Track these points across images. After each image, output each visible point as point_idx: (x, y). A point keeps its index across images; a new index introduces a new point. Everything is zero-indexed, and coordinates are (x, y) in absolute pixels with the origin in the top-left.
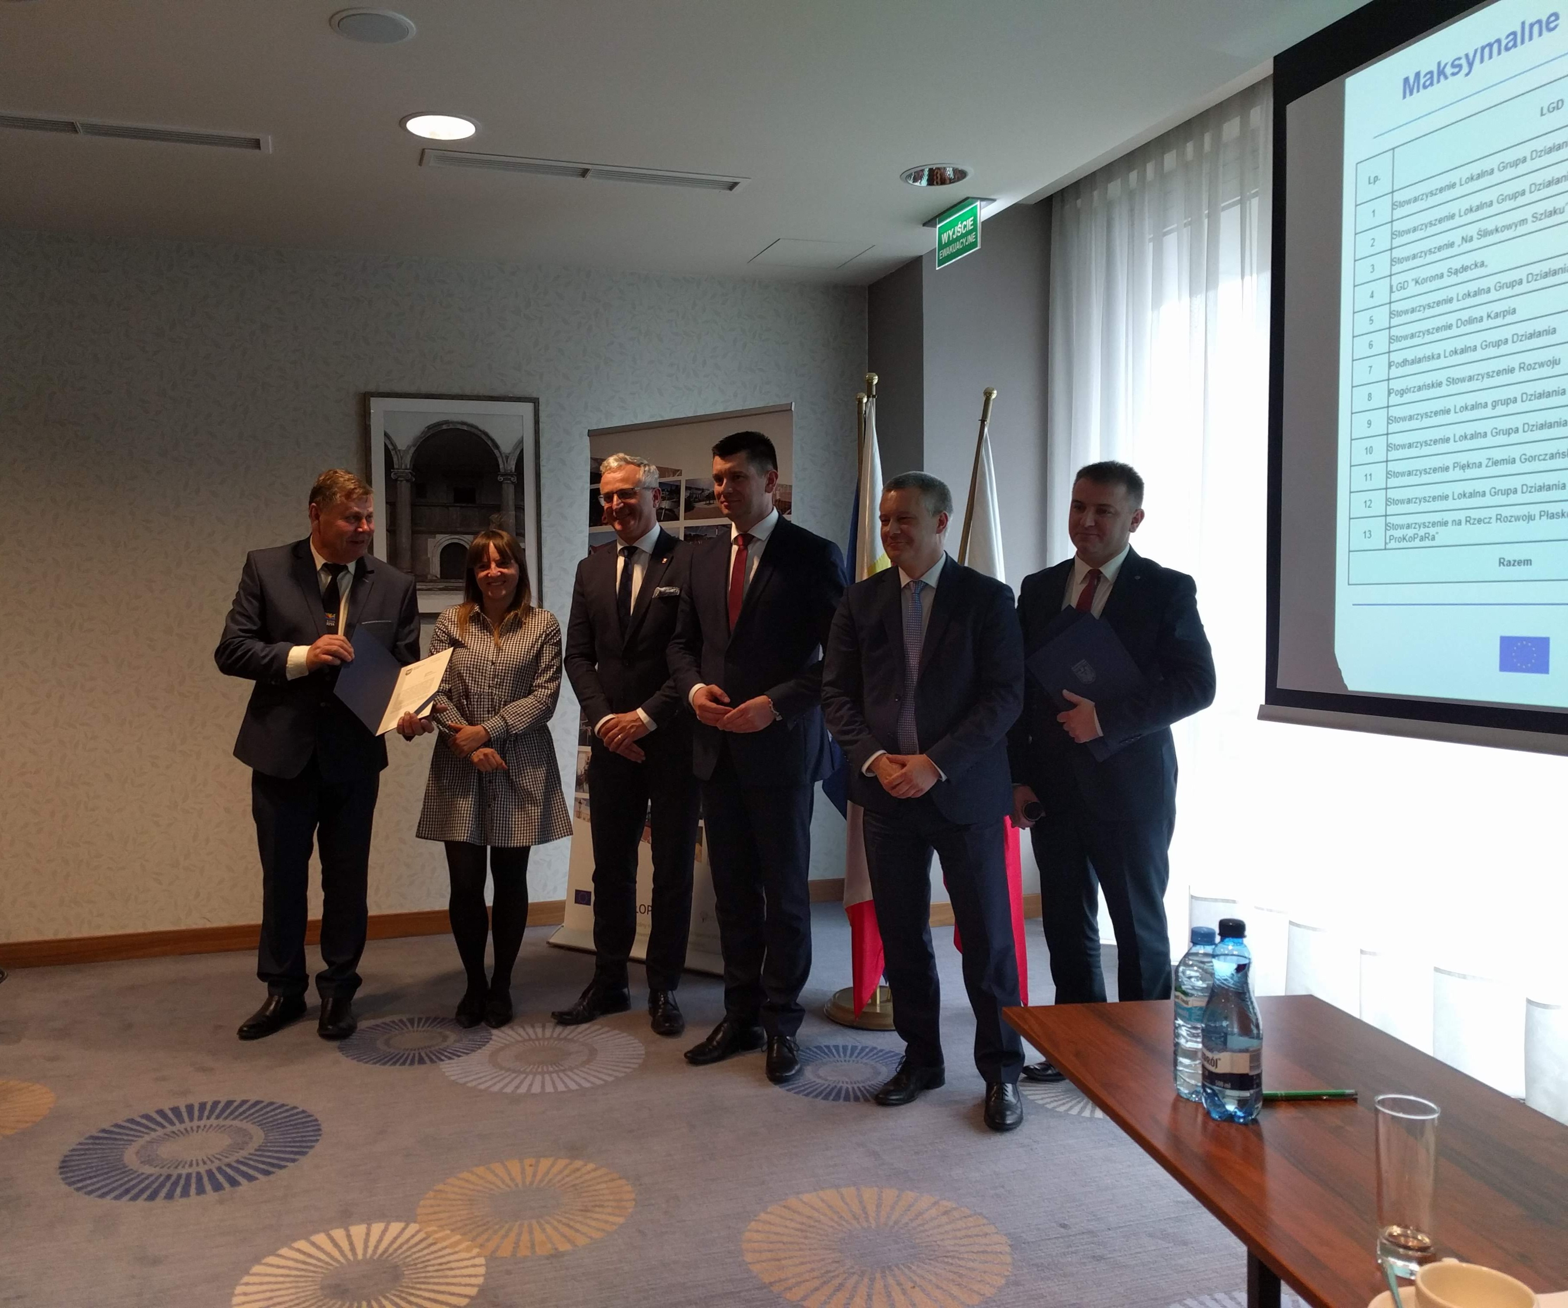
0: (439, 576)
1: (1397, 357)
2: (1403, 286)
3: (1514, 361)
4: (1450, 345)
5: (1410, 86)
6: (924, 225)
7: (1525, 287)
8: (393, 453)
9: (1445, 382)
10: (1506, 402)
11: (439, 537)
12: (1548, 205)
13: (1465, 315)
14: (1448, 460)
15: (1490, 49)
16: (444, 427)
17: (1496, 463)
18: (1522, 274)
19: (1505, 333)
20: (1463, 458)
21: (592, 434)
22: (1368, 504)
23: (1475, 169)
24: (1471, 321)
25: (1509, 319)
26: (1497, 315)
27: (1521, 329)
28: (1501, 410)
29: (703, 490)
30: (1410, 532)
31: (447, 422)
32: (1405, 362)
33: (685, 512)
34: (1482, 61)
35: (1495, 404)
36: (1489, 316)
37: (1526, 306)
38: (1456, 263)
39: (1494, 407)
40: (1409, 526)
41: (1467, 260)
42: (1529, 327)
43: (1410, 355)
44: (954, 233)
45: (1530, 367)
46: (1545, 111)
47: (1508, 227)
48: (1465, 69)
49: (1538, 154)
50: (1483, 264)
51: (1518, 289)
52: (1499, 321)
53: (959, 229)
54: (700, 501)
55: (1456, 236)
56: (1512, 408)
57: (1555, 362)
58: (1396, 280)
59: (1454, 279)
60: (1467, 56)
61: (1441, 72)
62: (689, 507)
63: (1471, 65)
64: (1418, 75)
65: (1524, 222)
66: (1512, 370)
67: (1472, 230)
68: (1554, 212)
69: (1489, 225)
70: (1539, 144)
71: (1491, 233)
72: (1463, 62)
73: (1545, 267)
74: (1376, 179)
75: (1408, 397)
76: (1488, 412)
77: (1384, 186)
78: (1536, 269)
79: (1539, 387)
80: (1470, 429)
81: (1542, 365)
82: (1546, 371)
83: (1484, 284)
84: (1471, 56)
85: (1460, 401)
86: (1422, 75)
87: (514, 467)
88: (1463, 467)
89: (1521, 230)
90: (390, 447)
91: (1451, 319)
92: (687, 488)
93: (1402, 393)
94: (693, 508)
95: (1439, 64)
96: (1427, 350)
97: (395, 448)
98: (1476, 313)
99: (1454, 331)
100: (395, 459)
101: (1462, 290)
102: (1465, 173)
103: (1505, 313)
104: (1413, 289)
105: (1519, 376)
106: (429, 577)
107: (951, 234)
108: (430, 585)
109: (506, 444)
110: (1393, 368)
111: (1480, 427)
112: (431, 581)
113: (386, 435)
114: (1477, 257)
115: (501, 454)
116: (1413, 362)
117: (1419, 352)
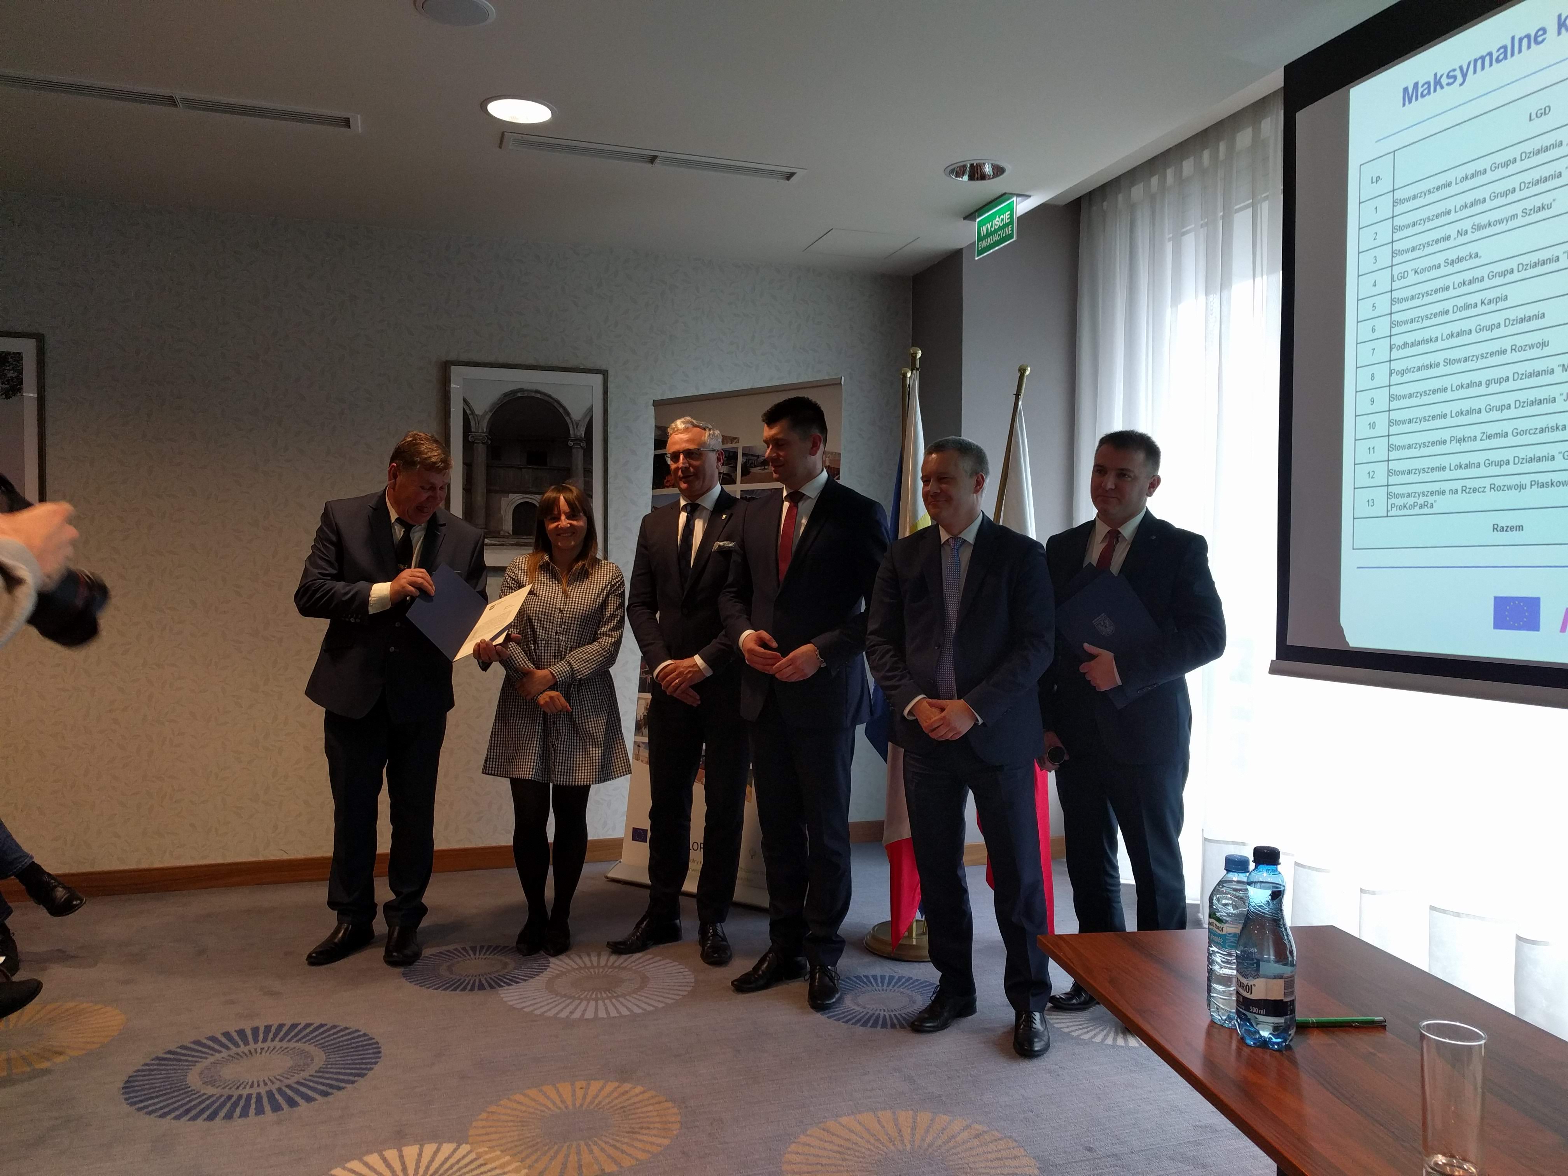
0: (511, 533)
1: (1398, 340)
2: (1403, 276)
3: (1506, 344)
4: (1447, 329)
5: (1408, 96)
6: (965, 218)
7: (1516, 276)
8: (470, 417)
9: (1442, 363)
10: (1499, 381)
11: (512, 496)
12: (1537, 202)
13: (1460, 302)
14: (1445, 435)
15: (1483, 61)
16: (519, 395)
17: (1490, 437)
18: (1512, 264)
19: (1498, 318)
20: (1459, 433)
21: (657, 404)
22: (1371, 475)
23: (1470, 169)
24: (1466, 307)
25: (1501, 305)
26: (1490, 302)
27: (1512, 314)
28: (1494, 388)
29: (758, 457)
30: (1411, 501)
31: (522, 390)
32: (1405, 345)
33: (742, 476)
34: (1475, 72)
35: (1489, 383)
36: (1482, 303)
37: (1517, 293)
38: (1452, 255)
39: (1488, 385)
40: (1409, 495)
41: (1463, 252)
42: (1520, 312)
43: (1410, 338)
44: (992, 226)
45: (1521, 349)
46: (1533, 116)
47: (1500, 222)
48: (1460, 79)
49: (1526, 156)
50: (1477, 255)
51: (1509, 278)
52: (1493, 307)
53: (997, 222)
54: (755, 466)
55: (1452, 230)
56: (1505, 386)
57: (1544, 344)
58: (1397, 270)
59: (1450, 269)
60: (1461, 68)
61: (1438, 83)
62: (745, 472)
63: (1464, 76)
64: (1416, 85)
65: (1515, 216)
66: (1504, 352)
67: (1467, 225)
68: (1543, 208)
69: (1483, 219)
70: (1528, 147)
71: (1484, 227)
72: (1458, 73)
73: (1534, 257)
74: (1378, 178)
75: (1408, 377)
76: (1482, 390)
77: (1385, 185)
78: (1525, 259)
79: (1529, 367)
80: (1465, 405)
81: (1532, 347)
82: (1536, 353)
83: (1478, 273)
84: (1465, 70)
85: (1456, 380)
86: (1420, 85)
87: (583, 433)
88: (1459, 441)
89: (1512, 224)
90: (468, 412)
91: (1448, 305)
92: (744, 454)
93: (1403, 373)
94: (749, 472)
95: (1435, 75)
96: (1426, 334)
97: (473, 413)
98: (1471, 300)
99: (1451, 317)
100: (473, 423)
101: (1458, 278)
102: (1460, 173)
103: (1497, 300)
104: (1412, 278)
105: (1510, 357)
106: (502, 533)
107: (989, 227)
108: (502, 541)
109: (576, 412)
110: (1394, 350)
111: (1475, 404)
112: (504, 537)
113: (465, 400)
114: (1472, 248)
115: (572, 421)
116: (1413, 345)
117: (1419, 336)
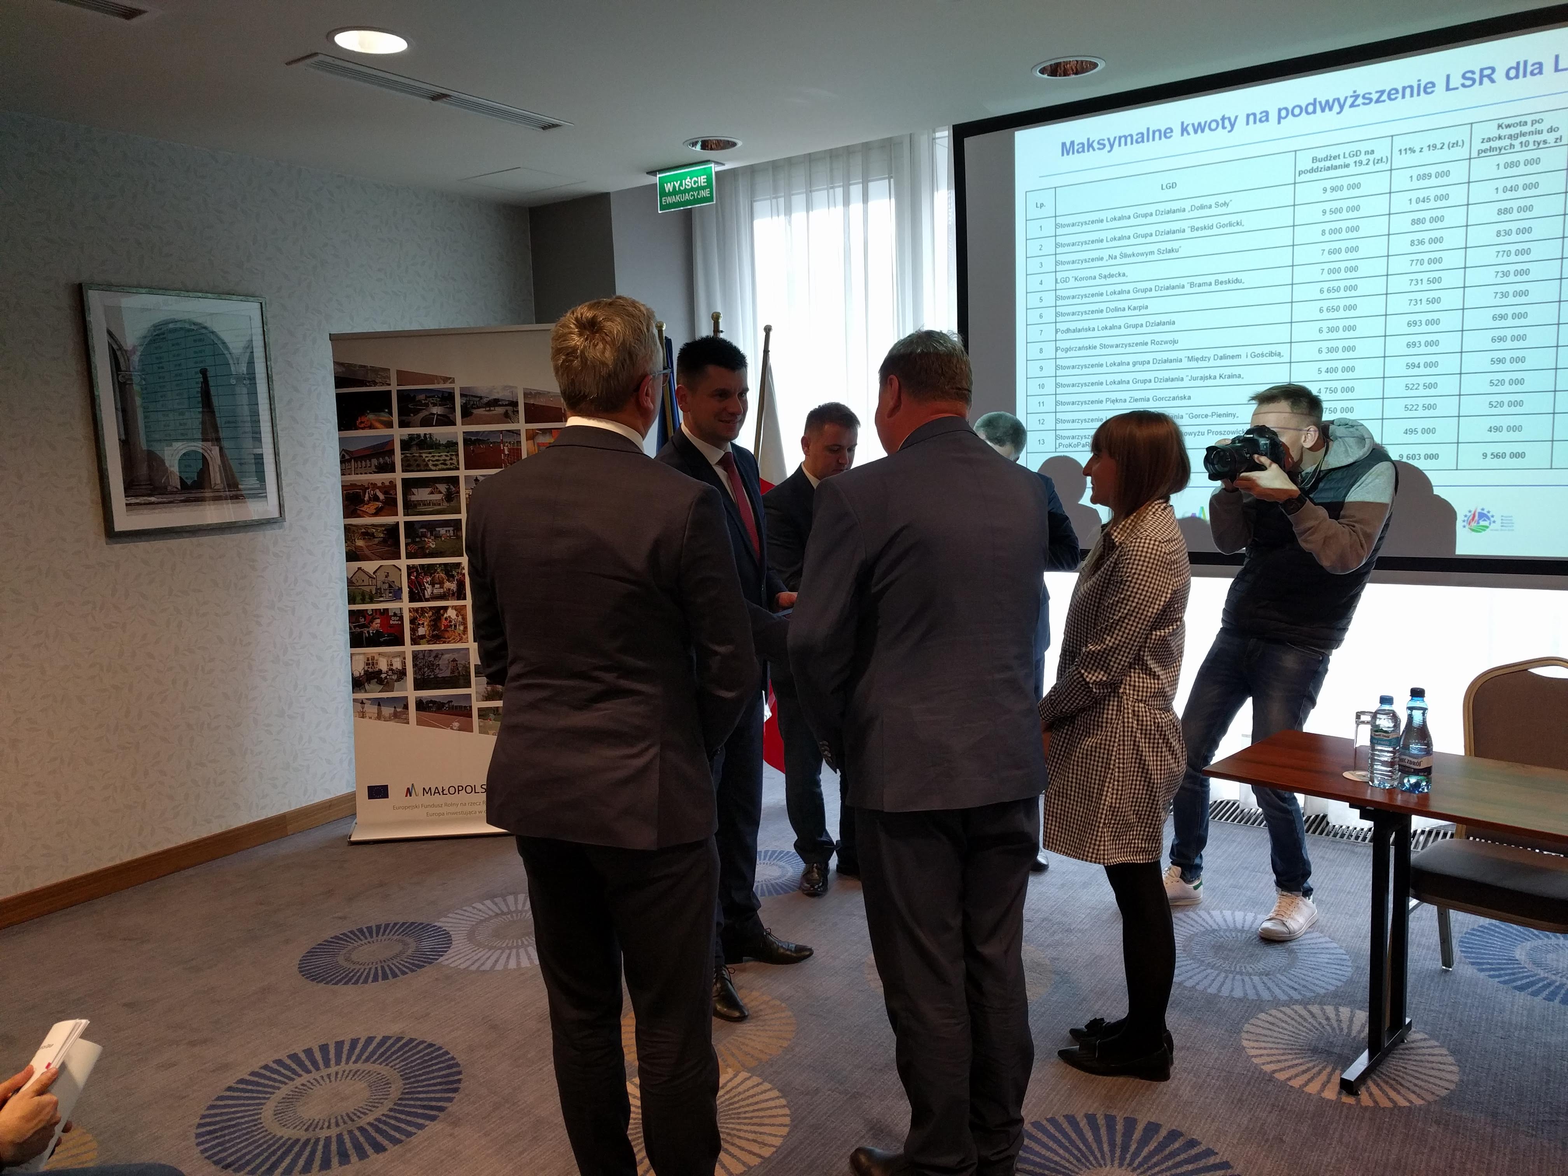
0: (179, 487)
1: (1062, 327)
2: (1066, 280)
3: (1148, 338)
4: (1102, 323)
5: (1067, 149)
6: (648, 173)
7: (1153, 293)
8: (118, 353)
9: (1098, 346)
10: (1143, 363)
11: (177, 445)
12: (1169, 246)
13: (1112, 305)
14: (1102, 396)
15: (1125, 139)
16: (171, 326)
17: (1136, 400)
18: (1151, 285)
19: (1141, 320)
20: (1113, 396)
21: (334, 338)
22: (1041, 422)
23: (1118, 213)
24: (1117, 309)
25: (1143, 312)
26: (1135, 308)
27: (1152, 319)
28: (1138, 367)
29: (481, 398)
30: (1075, 441)
31: (175, 321)
32: (1068, 330)
33: (462, 417)
34: (1120, 145)
35: (1135, 364)
36: (1129, 308)
37: (1155, 305)
38: (1105, 271)
40: (1073, 438)
41: (1114, 270)
42: (1158, 318)
43: (1072, 326)
44: (681, 185)
45: (1158, 343)
46: (1164, 187)
47: (1142, 254)
48: (1108, 147)
49: (1159, 213)
50: (1124, 275)
51: (1148, 294)
52: (1136, 312)
53: (688, 183)
54: (478, 408)
55: (1105, 254)
56: (1146, 367)
57: (1175, 342)
58: (1060, 276)
59: (1103, 281)
60: (1109, 139)
61: (1090, 145)
62: (466, 413)
63: (1112, 146)
64: (1072, 143)
65: (1152, 253)
66: (1146, 344)
67: (1116, 252)
68: (1171, 251)
69: (1129, 250)
70: (1162, 207)
71: (1129, 256)
72: (1106, 142)
73: (1167, 283)
74: (1042, 205)
75: (1069, 354)
76: (1130, 368)
77: (1049, 211)
78: (1161, 283)
79: (1165, 356)
80: (1117, 378)
81: (1166, 343)
82: (1169, 347)
83: (1125, 287)
84: (1112, 141)
85: (1111, 359)
86: (1076, 144)
87: (245, 369)
88: (1113, 401)
89: (1150, 258)
90: (115, 347)
91: (1103, 306)
92: (462, 395)
93: (1067, 350)
94: (471, 414)
95: (1088, 139)
96: (1085, 325)
97: (120, 348)
98: (1121, 305)
99: (1105, 315)
100: (121, 360)
101: (1111, 289)
102: (1111, 214)
103: (1140, 308)
104: (1072, 283)
105: (1150, 348)
107: (677, 186)
109: (235, 344)
110: (1059, 333)
111: (1125, 377)
113: (110, 333)
114: (1121, 269)
115: (232, 358)
116: (1074, 331)
117: (1080, 325)
